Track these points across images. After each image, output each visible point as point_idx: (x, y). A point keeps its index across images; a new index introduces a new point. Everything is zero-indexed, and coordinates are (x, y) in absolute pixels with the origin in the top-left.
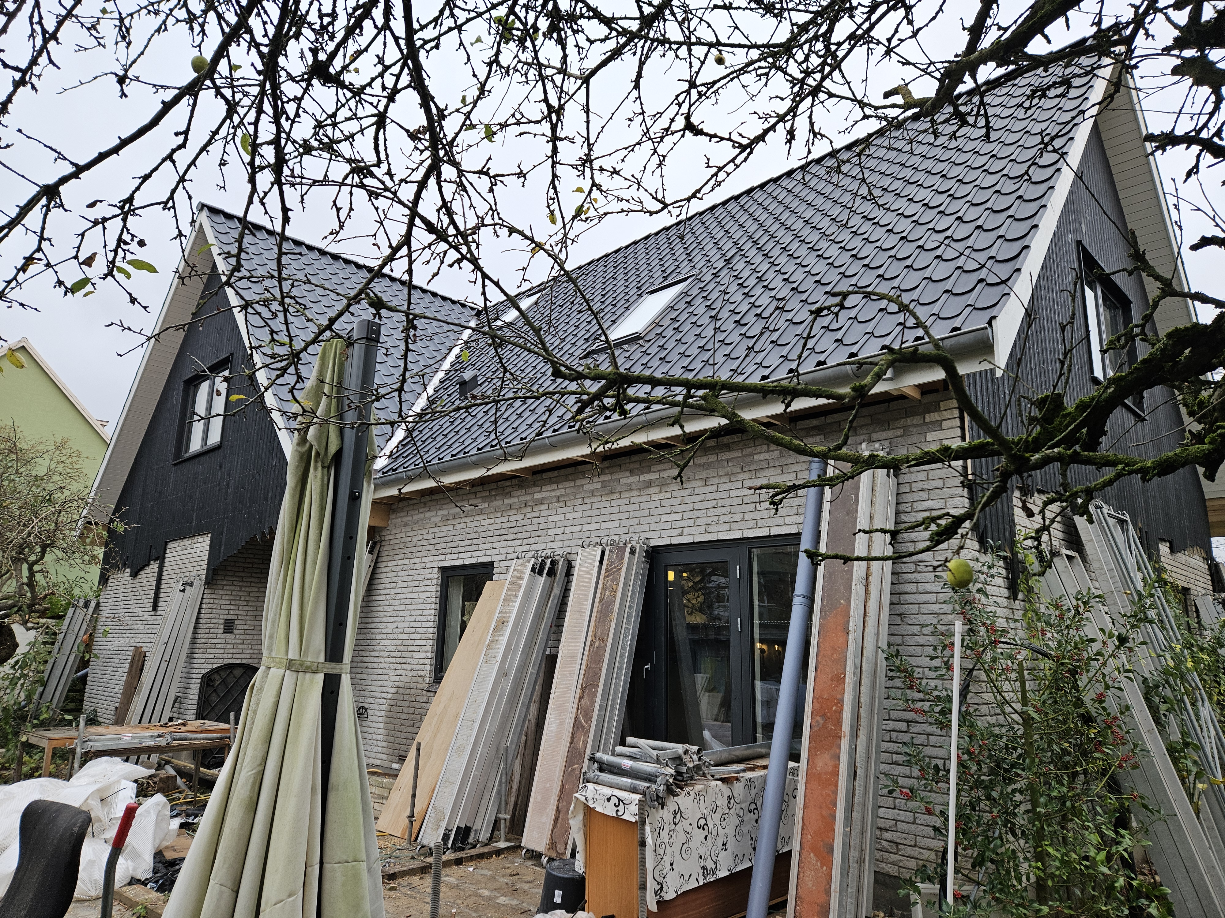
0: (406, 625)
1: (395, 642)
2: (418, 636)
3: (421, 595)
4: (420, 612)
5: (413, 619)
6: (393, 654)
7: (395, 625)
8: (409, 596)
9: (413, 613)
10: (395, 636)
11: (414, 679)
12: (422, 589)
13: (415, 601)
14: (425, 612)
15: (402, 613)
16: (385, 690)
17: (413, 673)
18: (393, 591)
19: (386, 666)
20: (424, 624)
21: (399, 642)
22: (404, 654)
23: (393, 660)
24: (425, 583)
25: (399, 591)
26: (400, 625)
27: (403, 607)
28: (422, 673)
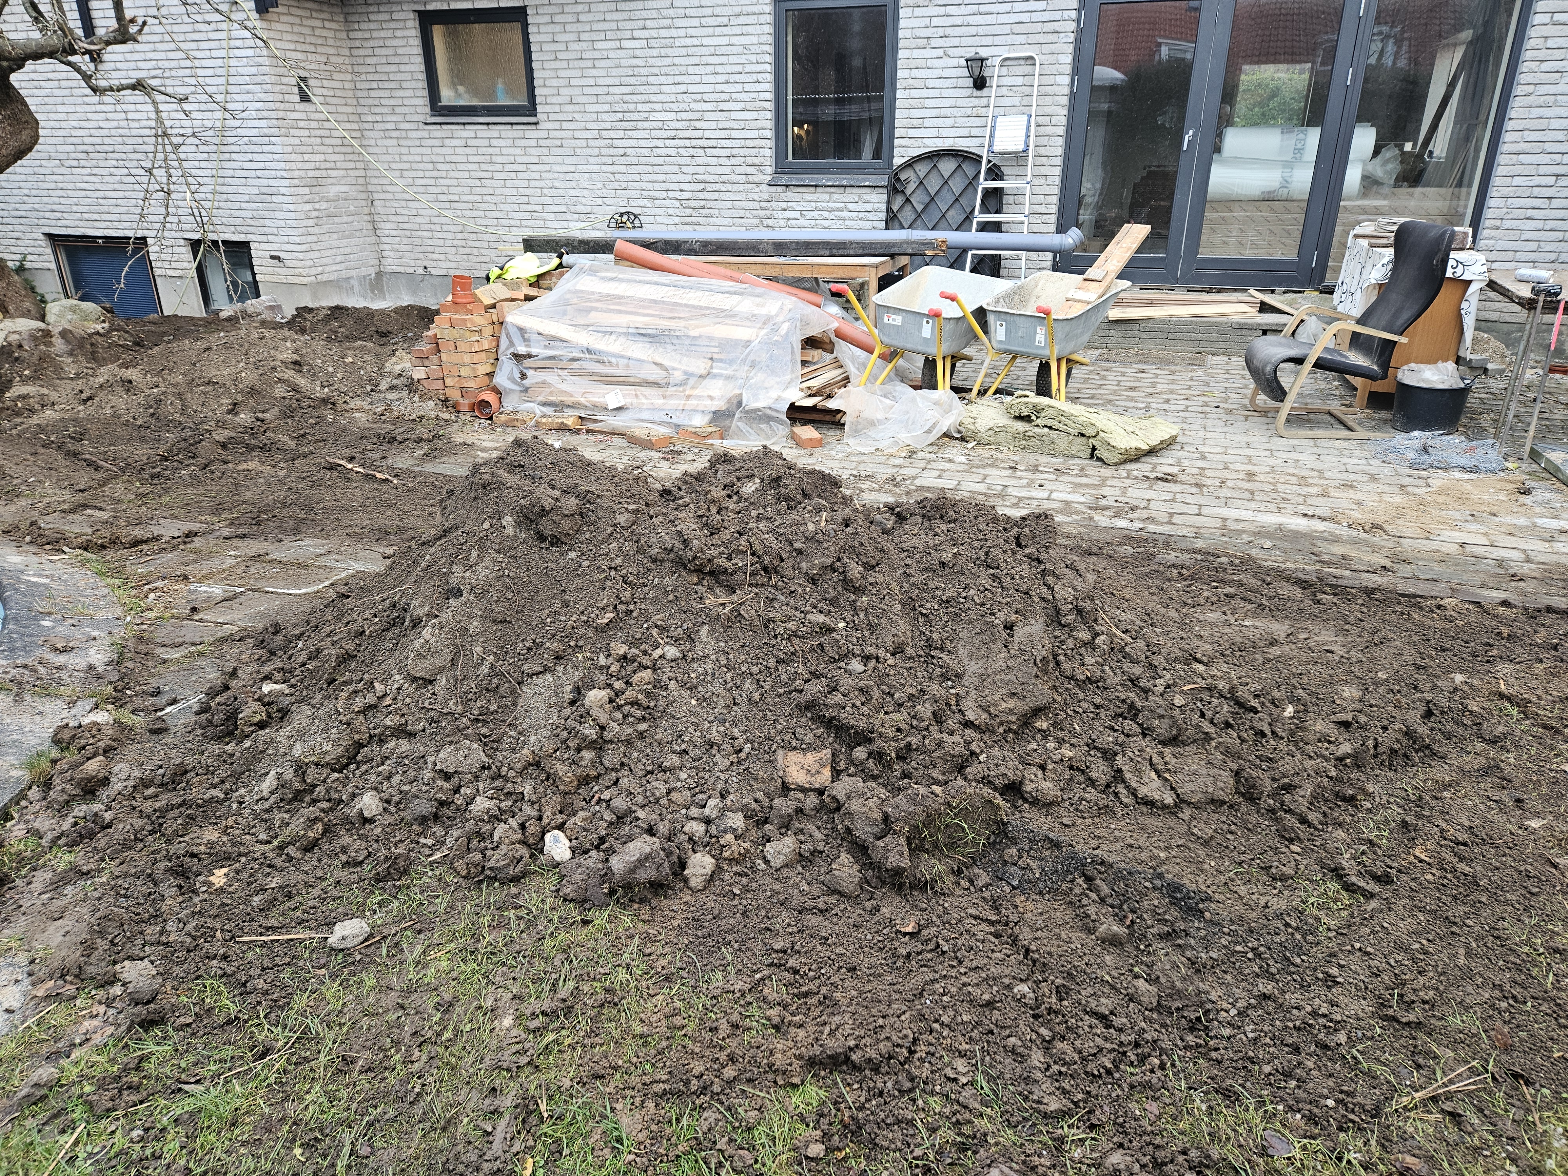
0: (709, 88)
1: (684, 116)
2: (741, 106)
3: (734, 40)
4: (739, 68)
5: (720, 78)
6: (681, 134)
7: (682, 88)
8: (705, 41)
9: (719, 69)
10: (683, 106)
11: (738, 170)
12: (737, 30)
13: (724, 50)
14: (748, 68)
15: (691, 70)
16: (675, 186)
17: (734, 161)
18: (664, 33)
19: (672, 152)
20: (747, 87)
21: (697, 116)
22: (708, 134)
23: (687, 143)
24: (742, 20)
25: (682, 32)
26: (691, 89)
27: (696, 60)
28: (757, 161)
